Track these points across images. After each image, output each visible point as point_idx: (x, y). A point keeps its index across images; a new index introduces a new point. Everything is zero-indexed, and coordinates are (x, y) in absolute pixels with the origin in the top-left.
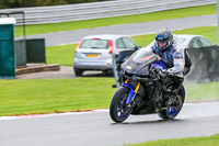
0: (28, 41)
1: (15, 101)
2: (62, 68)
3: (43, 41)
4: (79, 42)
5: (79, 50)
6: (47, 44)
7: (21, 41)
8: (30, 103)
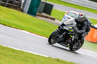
0: (46, 3)
1: (32, 26)
2: (56, 20)
3: (53, 6)
4: (67, 12)
5: (66, 15)
6: (54, 8)
7: (43, 3)
8: (38, 29)
